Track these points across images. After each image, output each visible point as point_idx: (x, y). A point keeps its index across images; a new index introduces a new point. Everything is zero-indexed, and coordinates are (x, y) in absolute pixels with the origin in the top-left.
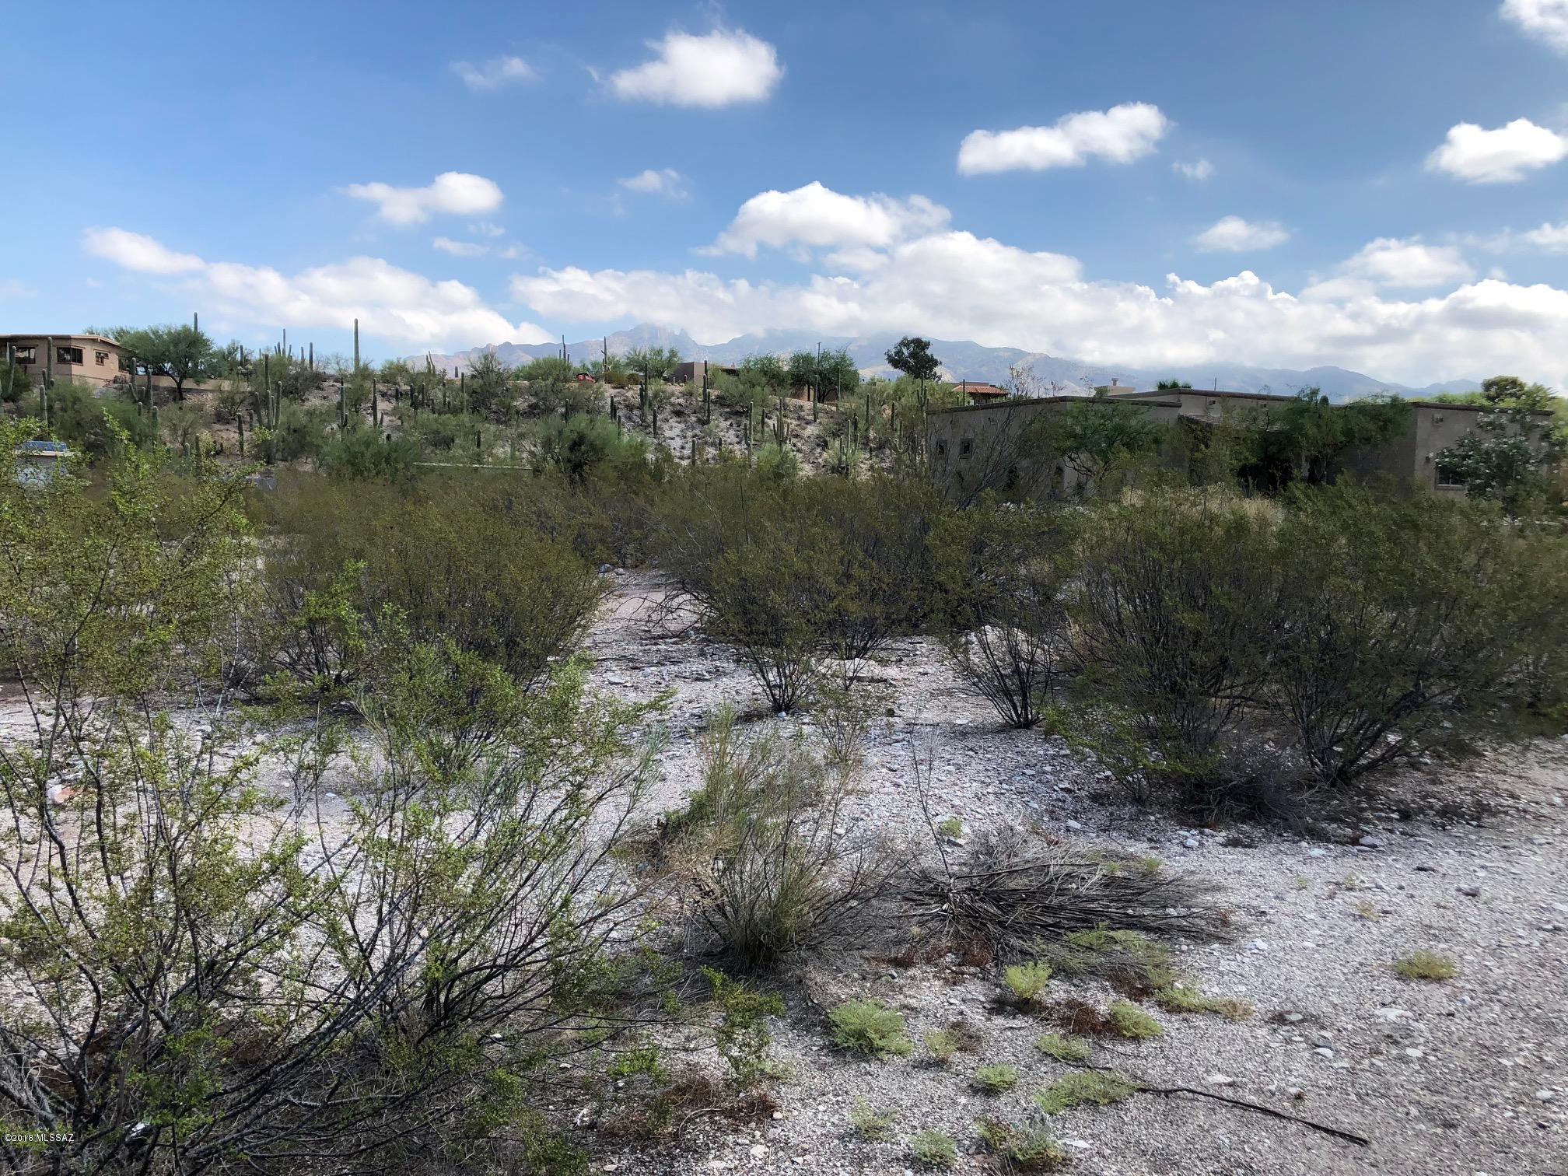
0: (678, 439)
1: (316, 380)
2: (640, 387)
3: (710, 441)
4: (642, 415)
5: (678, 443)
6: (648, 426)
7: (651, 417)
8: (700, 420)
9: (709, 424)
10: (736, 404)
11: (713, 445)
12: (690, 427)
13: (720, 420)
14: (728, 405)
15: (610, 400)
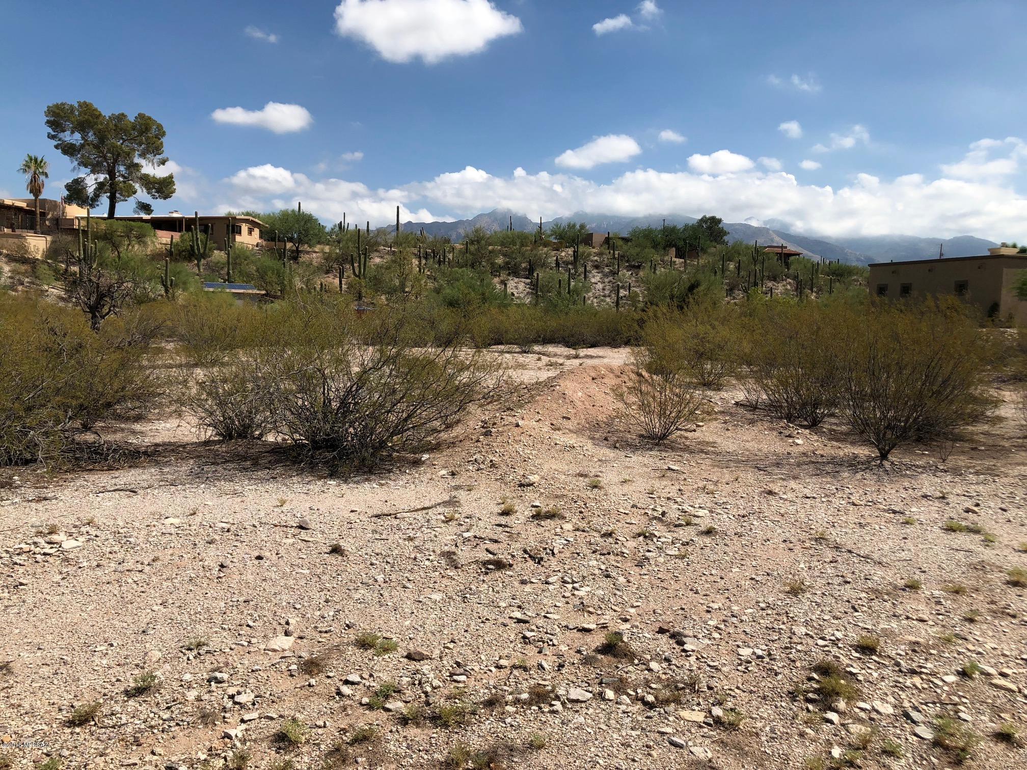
0: (599, 283)
2: (573, 249)
3: (621, 284)
4: (575, 268)
5: (600, 286)
6: (579, 275)
7: (581, 270)
8: (611, 271)
9: (618, 274)
10: (634, 260)
11: (623, 287)
12: (606, 275)
13: (625, 271)
14: (627, 261)
15: (555, 258)
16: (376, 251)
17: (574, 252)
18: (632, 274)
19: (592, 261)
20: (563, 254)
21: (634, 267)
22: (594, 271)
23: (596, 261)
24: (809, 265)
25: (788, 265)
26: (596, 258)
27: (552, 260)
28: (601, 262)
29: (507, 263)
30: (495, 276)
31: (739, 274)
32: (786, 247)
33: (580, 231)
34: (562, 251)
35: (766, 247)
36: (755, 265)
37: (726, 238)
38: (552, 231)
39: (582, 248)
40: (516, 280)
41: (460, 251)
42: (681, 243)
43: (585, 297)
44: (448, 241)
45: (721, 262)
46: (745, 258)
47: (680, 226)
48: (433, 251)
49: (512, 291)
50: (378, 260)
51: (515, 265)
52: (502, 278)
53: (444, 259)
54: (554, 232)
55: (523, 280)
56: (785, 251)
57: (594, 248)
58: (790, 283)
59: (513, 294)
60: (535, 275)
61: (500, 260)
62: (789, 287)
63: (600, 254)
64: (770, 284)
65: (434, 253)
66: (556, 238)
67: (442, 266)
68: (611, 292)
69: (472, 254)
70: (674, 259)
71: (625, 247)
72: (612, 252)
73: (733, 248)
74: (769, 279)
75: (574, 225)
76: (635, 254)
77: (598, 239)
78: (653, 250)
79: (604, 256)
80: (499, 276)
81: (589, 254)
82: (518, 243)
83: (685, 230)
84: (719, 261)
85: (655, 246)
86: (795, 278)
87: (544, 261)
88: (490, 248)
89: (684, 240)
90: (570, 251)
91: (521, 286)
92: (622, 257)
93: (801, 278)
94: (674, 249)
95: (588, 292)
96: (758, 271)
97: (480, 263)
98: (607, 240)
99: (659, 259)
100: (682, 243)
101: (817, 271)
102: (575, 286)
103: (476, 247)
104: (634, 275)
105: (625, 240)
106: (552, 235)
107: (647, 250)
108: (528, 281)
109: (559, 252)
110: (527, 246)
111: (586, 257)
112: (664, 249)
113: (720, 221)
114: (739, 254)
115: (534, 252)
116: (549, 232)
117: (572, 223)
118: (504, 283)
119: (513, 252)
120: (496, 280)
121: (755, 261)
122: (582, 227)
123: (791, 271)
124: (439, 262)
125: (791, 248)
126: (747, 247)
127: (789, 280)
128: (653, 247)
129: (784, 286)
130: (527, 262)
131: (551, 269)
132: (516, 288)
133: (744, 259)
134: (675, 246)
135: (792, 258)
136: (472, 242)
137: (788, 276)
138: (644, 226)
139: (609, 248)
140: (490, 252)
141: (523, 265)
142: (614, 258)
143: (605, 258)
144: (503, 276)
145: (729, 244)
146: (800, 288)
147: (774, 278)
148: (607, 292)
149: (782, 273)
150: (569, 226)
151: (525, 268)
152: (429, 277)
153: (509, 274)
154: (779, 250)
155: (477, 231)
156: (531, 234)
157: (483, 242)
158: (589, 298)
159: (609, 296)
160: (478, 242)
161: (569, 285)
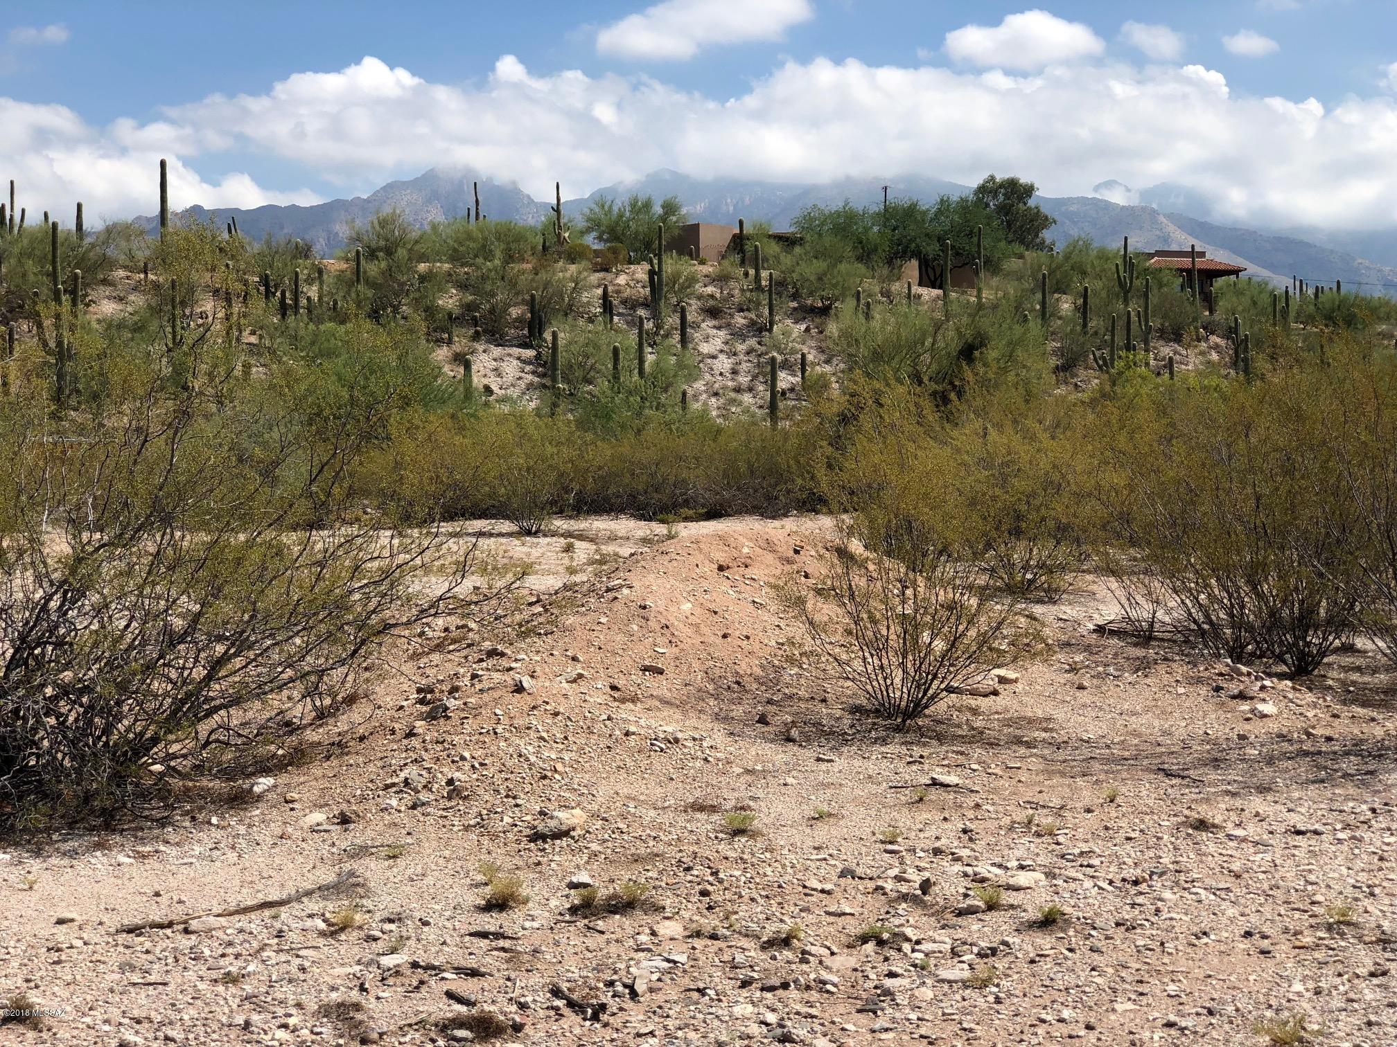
0: (722, 357)
2: (648, 267)
3: (779, 358)
4: (656, 316)
5: (724, 363)
6: (667, 336)
7: (672, 320)
8: (753, 323)
9: (770, 330)
10: (811, 294)
11: (786, 365)
12: (738, 335)
13: (789, 322)
14: (795, 296)
15: (600, 291)
16: (105, 282)
17: (652, 273)
18: (807, 330)
19: (700, 298)
20: (622, 280)
21: (812, 311)
22: (707, 325)
23: (712, 296)
24: (1265, 300)
25: (1209, 301)
26: (710, 290)
27: (591, 297)
28: (725, 300)
29: (469, 307)
30: (439, 342)
31: (1085, 325)
32: (1202, 254)
33: (664, 219)
34: (617, 274)
35: (1151, 256)
36: (1126, 302)
37: (1047, 235)
38: (589, 220)
39: (671, 265)
40: (497, 351)
41: (340, 276)
42: (932, 249)
43: (684, 394)
44: (304, 252)
45: (1039, 296)
46: (1099, 285)
47: (928, 202)
48: (265, 281)
49: (486, 381)
50: (108, 308)
51: (492, 311)
52: (457, 348)
53: (296, 300)
54: (594, 224)
55: (516, 351)
56: (1200, 263)
57: (702, 262)
58: (1216, 347)
59: (488, 390)
60: (548, 336)
61: (449, 300)
62: (1214, 356)
63: (721, 279)
64: (1166, 350)
65: (267, 286)
66: (600, 238)
67: (291, 319)
68: (755, 377)
69: (371, 284)
70: (916, 289)
71: (787, 260)
72: (752, 272)
73: (1067, 257)
74: (1163, 335)
75: (647, 205)
76: (812, 278)
77: (713, 239)
78: (861, 268)
79: (732, 284)
80: (450, 342)
81: (692, 280)
82: (498, 253)
83: (939, 212)
84: (1033, 292)
85: (865, 254)
86: (1231, 332)
87: (571, 299)
88: (422, 267)
89: (940, 239)
90: (641, 272)
91: (511, 368)
92: (778, 286)
93: (1244, 331)
94: (915, 263)
95: (692, 377)
96: (1134, 318)
97: (396, 309)
98: (738, 242)
99: (877, 289)
100: (937, 246)
101: (1285, 312)
102: (657, 363)
103: (383, 265)
104: (814, 331)
105: (787, 241)
106: (589, 230)
107: (843, 267)
108: (530, 353)
109: (609, 276)
110: (523, 260)
111: (683, 288)
112: (890, 262)
113: (1029, 190)
114: (1084, 273)
115: (543, 276)
116: (581, 223)
117: (642, 198)
118: (462, 360)
119: (484, 278)
120: (442, 354)
121: (1125, 291)
122: (670, 208)
123: (1219, 316)
124: (283, 309)
125: (1218, 256)
126: (1103, 256)
127: (1214, 339)
128: (860, 259)
129: (1202, 353)
130: (524, 302)
131: (591, 320)
132: (497, 372)
133: (1094, 285)
134: (917, 254)
135: (1220, 282)
136: (372, 254)
137: (1210, 329)
138: (836, 205)
139: (743, 263)
140: (423, 278)
141: (515, 312)
142: (759, 288)
143: (737, 290)
144: (460, 343)
145: (1056, 250)
146: (1240, 360)
147: (1175, 335)
148: (744, 380)
149: (1195, 319)
150: (633, 204)
151: (519, 320)
152: (253, 349)
153: (476, 337)
154: (1186, 262)
155: (383, 223)
156: (532, 229)
157: (401, 253)
158: (696, 397)
159: (750, 390)
160: (389, 252)
161: (641, 361)
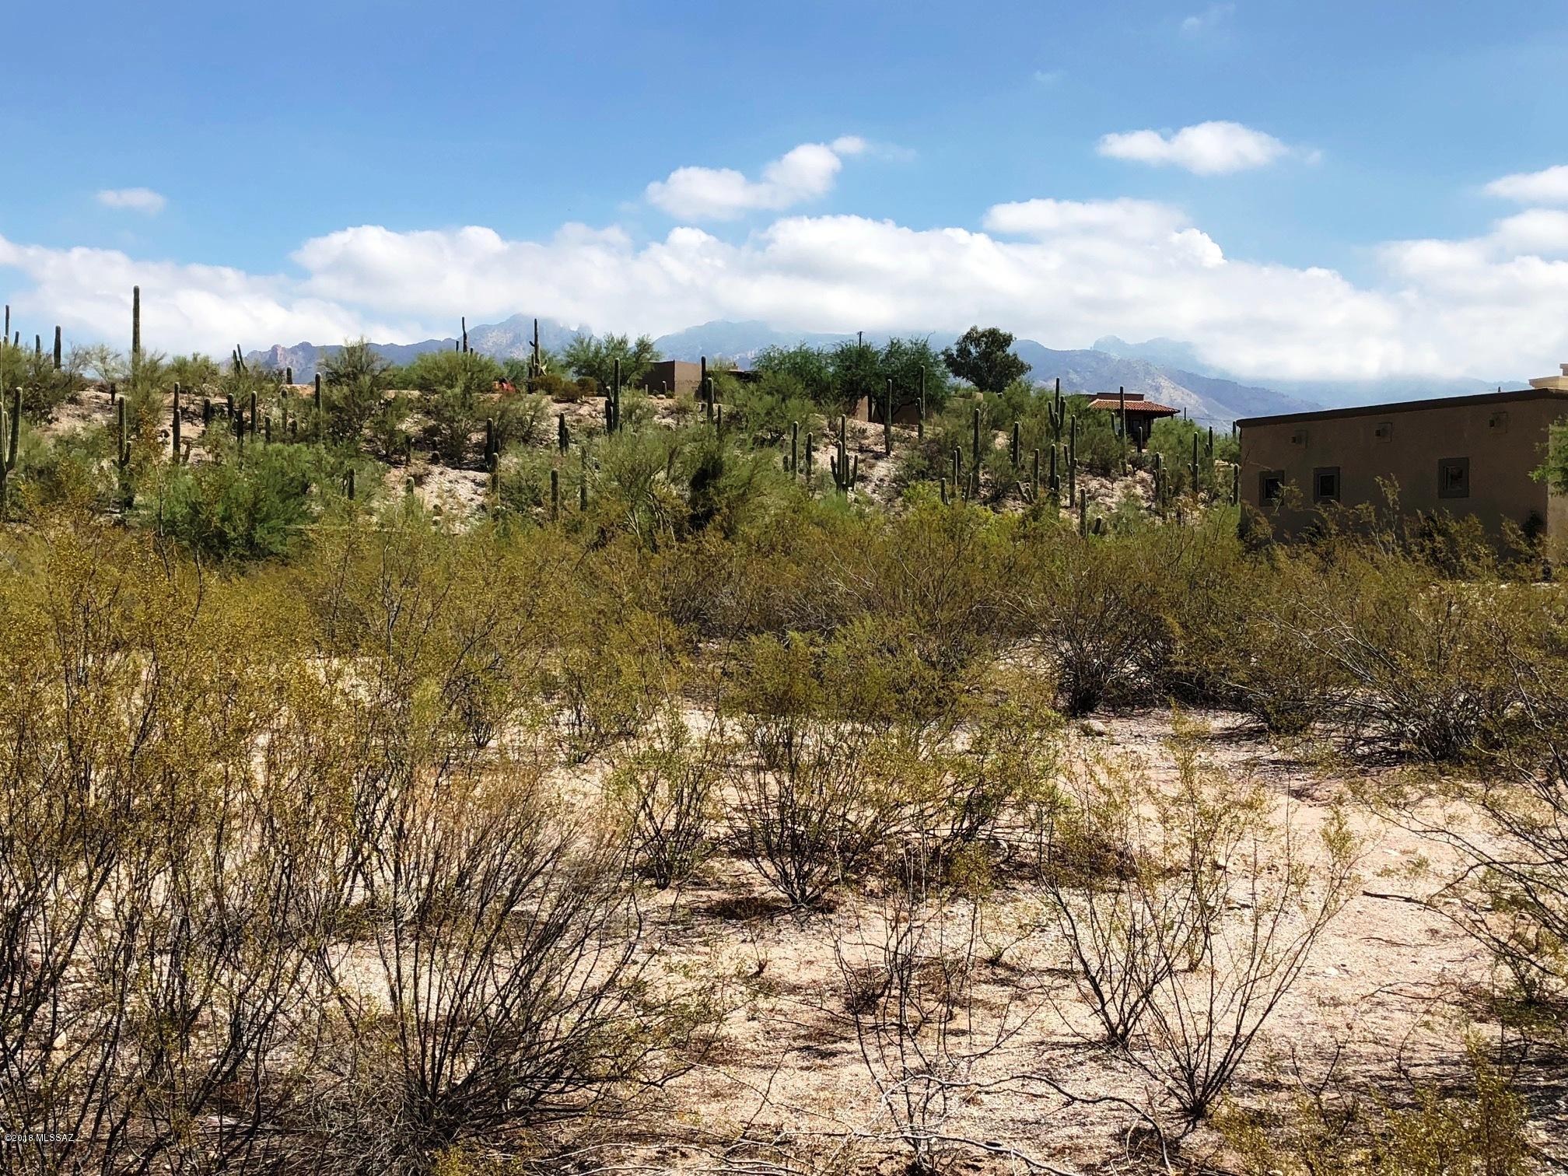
1: (68, 388)
2: (606, 399)
14: (745, 429)
17: (608, 404)
29: (431, 432)
31: (1015, 460)
32: (1141, 397)
33: (638, 356)
35: (1092, 398)
39: (629, 397)
42: (881, 387)
46: (1032, 423)
49: (438, 501)
51: (452, 437)
52: (412, 470)
54: (573, 360)
57: (669, 396)
59: (437, 511)
61: (410, 425)
62: (1139, 490)
63: (681, 412)
64: (1093, 484)
70: (865, 425)
71: (740, 395)
72: (706, 405)
74: (1090, 469)
75: (622, 343)
77: (687, 377)
78: (810, 404)
79: (689, 417)
80: (406, 464)
84: (969, 428)
85: (818, 391)
86: (1157, 468)
87: (531, 426)
88: (391, 394)
89: (889, 378)
90: (601, 402)
92: (731, 419)
93: (1164, 467)
94: (866, 401)
98: (705, 379)
101: (1209, 451)
103: (345, 390)
105: (745, 377)
106: (568, 365)
112: (843, 399)
113: (1007, 340)
115: (507, 405)
117: (617, 338)
119: (447, 405)
121: (1055, 429)
123: (1145, 453)
127: (1141, 474)
128: (811, 396)
129: (1128, 487)
130: (483, 428)
131: (547, 447)
132: (450, 493)
133: (1029, 423)
134: (866, 392)
136: (337, 378)
137: (1138, 464)
141: (476, 437)
142: (712, 420)
143: (692, 421)
147: (1103, 471)
151: (479, 445)
